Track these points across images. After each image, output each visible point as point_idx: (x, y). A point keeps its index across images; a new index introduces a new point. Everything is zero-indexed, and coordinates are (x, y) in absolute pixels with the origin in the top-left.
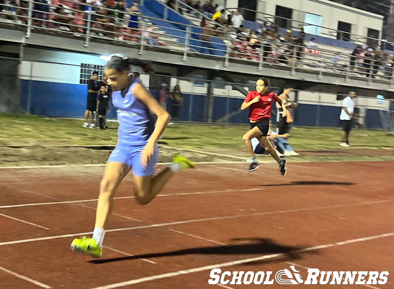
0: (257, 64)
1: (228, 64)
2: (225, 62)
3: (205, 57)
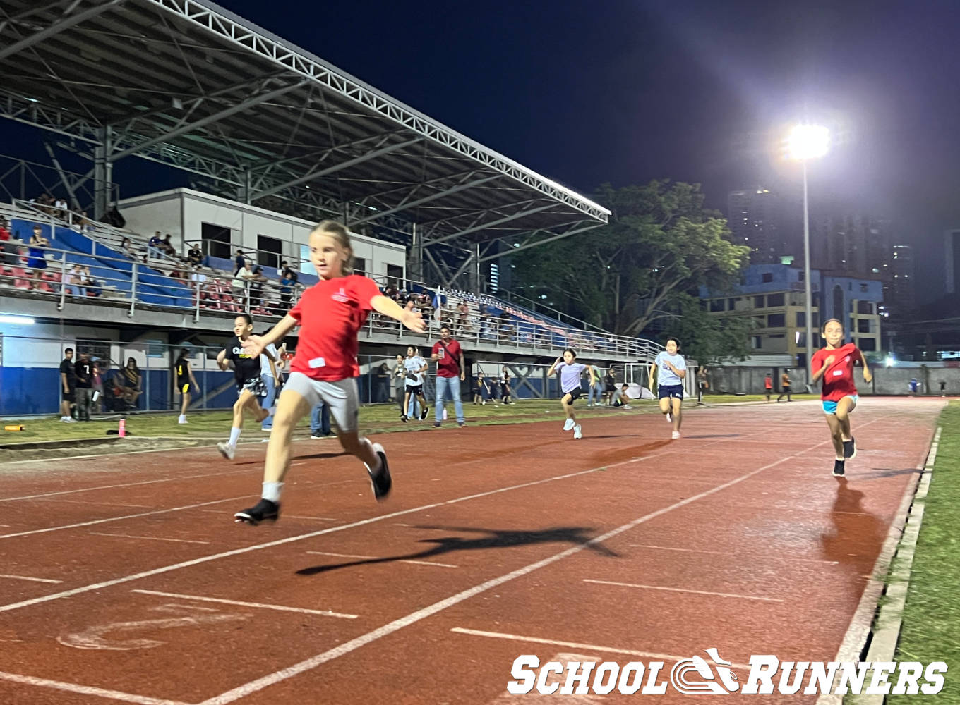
1: (200, 319)
2: (195, 315)
3: (164, 310)
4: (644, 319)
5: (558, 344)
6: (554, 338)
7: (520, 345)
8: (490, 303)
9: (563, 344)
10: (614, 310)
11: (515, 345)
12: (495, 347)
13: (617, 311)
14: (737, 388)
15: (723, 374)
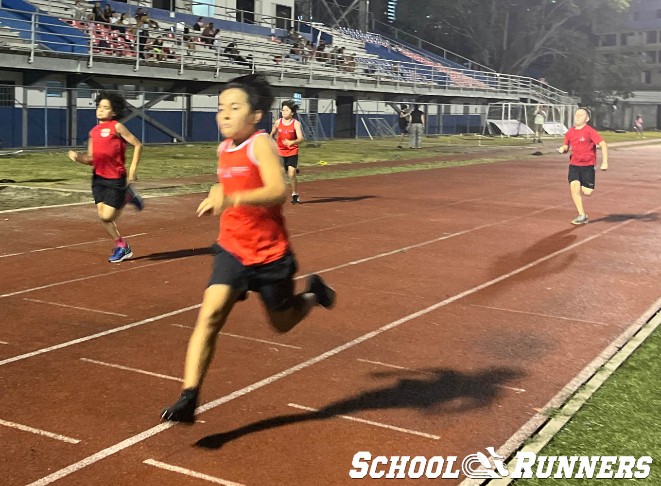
0: (133, 62)
1: (93, 64)
2: (89, 61)
3: (61, 57)
4: (531, 54)
5: (440, 83)
6: (435, 78)
7: (401, 85)
8: (378, 41)
9: (444, 83)
10: (502, 47)
11: (395, 84)
12: (376, 87)
13: (505, 48)
14: (619, 124)
15: (607, 110)
